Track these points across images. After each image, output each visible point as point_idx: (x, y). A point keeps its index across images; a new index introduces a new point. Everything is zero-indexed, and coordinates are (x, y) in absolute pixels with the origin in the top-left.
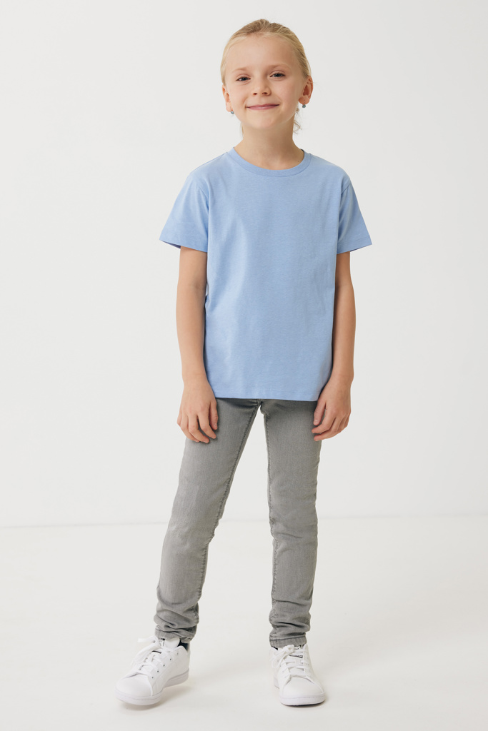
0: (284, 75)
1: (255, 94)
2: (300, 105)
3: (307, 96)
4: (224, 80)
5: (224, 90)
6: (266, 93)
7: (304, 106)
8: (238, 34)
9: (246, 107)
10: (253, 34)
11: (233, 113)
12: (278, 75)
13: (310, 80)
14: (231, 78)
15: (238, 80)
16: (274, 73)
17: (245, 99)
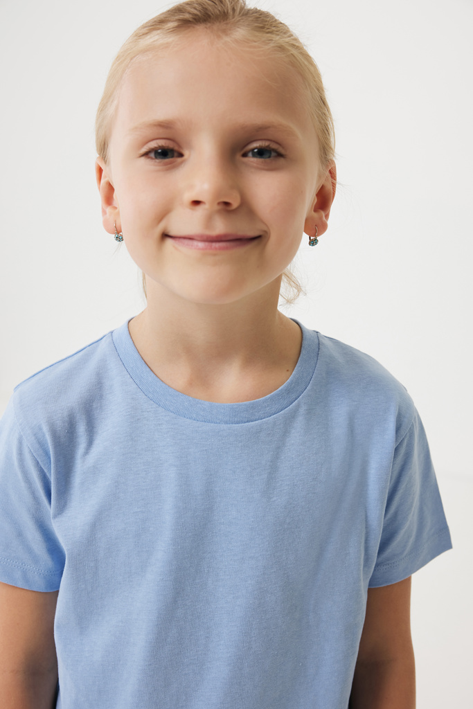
0: (280, 155)
1: (196, 203)
2: (305, 238)
3: (323, 214)
4: (103, 148)
5: (100, 171)
6: (227, 204)
7: (313, 242)
8: (159, 23)
9: (165, 236)
10: (200, 28)
11: (119, 239)
12: (261, 153)
13: (332, 174)
14: (123, 143)
15: (146, 154)
16: (255, 145)
17: (163, 213)
